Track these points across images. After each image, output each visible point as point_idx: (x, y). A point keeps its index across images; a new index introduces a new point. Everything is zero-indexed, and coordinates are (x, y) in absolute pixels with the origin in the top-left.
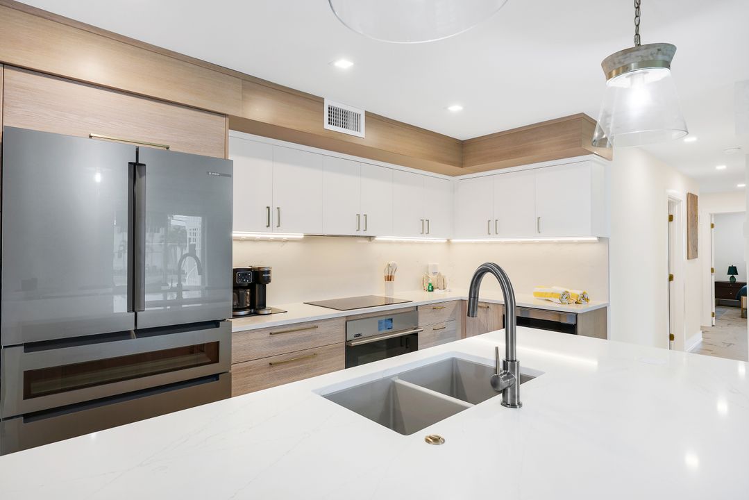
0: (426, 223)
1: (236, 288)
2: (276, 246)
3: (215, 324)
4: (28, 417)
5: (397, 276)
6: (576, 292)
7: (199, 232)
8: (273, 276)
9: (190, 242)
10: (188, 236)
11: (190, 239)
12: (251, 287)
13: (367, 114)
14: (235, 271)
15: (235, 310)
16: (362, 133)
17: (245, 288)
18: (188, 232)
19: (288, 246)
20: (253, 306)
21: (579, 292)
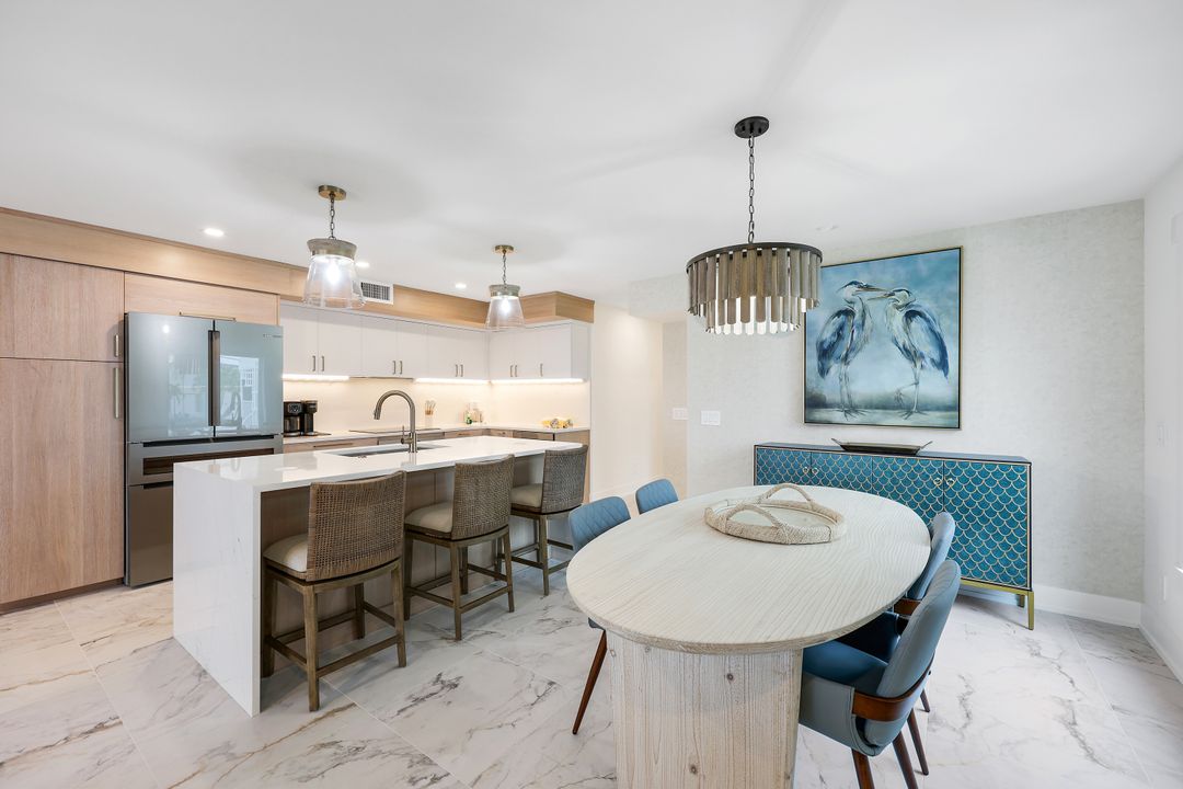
0: (460, 368)
1: (287, 415)
2: (324, 386)
3: (271, 437)
4: (147, 486)
5: (435, 410)
6: (562, 419)
7: (255, 374)
8: (319, 407)
9: (244, 384)
10: (241, 378)
11: (244, 381)
12: (301, 416)
13: (395, 287)
14: (286, 404)
15: (285, 431)
16: (391, 302)
17: (296, 416)
18: (242, 373)
19: (334, 385)
20: (302, 429)
21: (565, 420)
